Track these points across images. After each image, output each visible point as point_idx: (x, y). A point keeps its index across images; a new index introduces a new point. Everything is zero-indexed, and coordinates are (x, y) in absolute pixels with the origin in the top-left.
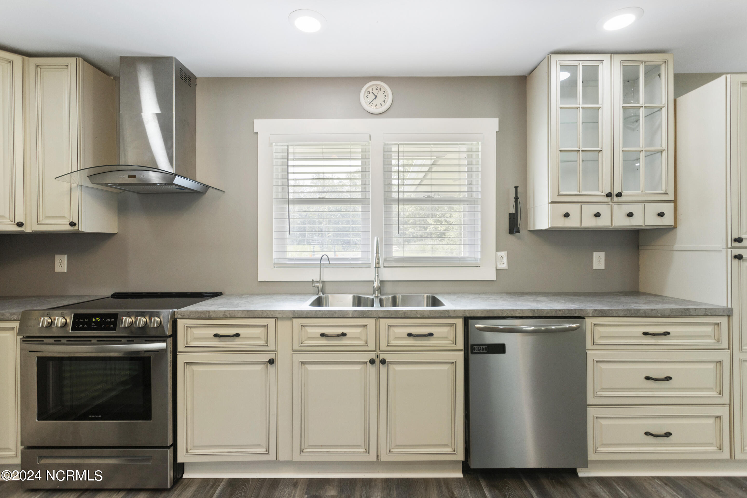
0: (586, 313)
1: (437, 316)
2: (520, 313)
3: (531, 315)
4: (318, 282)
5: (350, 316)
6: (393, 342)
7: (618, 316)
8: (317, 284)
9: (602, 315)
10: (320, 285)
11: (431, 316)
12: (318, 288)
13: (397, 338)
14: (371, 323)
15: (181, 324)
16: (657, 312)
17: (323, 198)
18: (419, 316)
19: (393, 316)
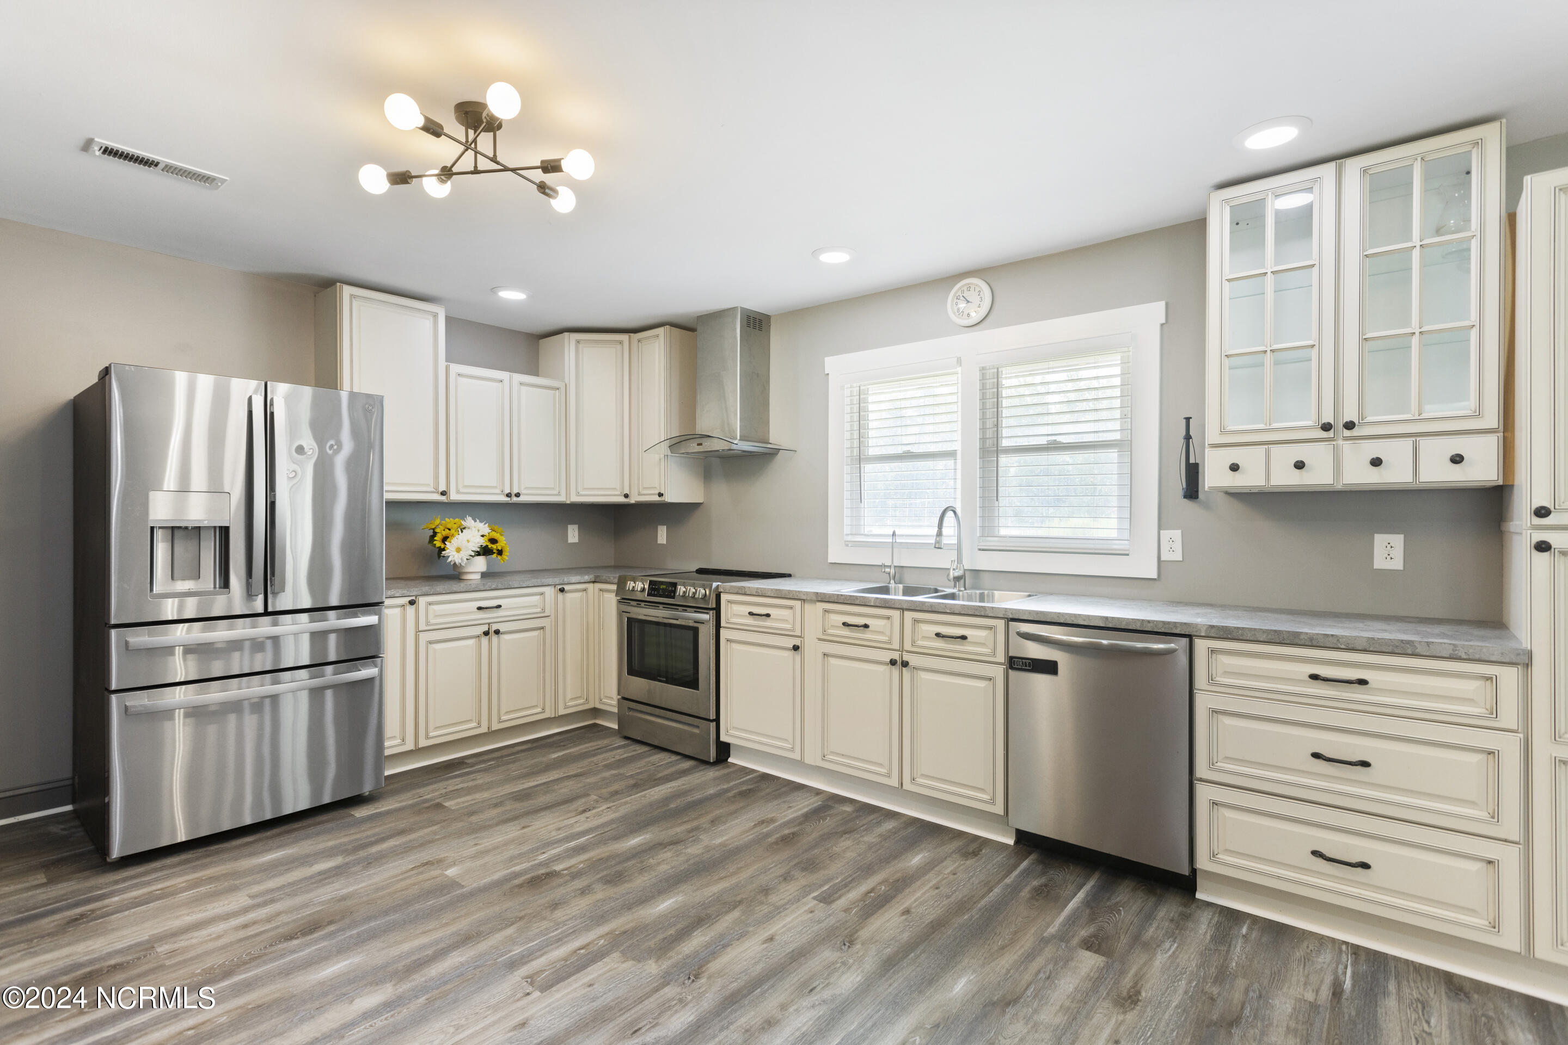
0: (1195, 630)
1: (971, 613)
2: (1084, 620)
3: (1102, 625)
4: (890, 567)
5: (872, 604)
6: (920, 643)
7: (1255, 639)
8: (887, 570)
9: (1225, 636)
10: (892, 571)
11: (963, 612)
12: (889, 574)
13: (924, 638)
14: (896, 614)
15: (724, 597)
16: (1338, 640)
17: (909, 452)
18: (948, 611)
19: (919, 609)
